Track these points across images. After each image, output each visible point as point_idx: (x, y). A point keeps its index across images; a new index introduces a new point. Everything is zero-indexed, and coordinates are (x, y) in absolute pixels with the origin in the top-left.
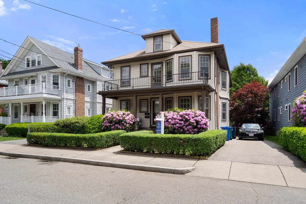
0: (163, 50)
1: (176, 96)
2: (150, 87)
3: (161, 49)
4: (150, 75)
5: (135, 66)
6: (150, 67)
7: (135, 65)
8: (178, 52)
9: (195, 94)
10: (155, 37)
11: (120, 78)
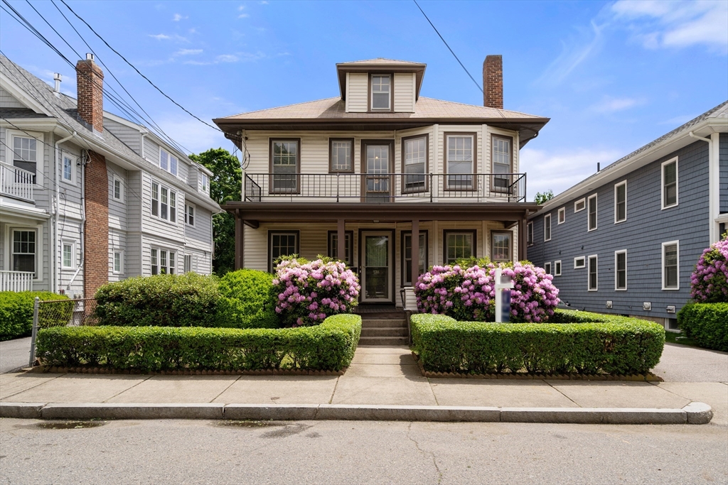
0: (395, 111)
1: (436, 227)
2: (358, 200)
3: (390, 108)
4: (358, 169)
5: (314, 142)
6: (358, 148)
7: (312, 140)
8: (443, 121)
9: (484, 226)
10: (372, 75)
11: (268, 169)
